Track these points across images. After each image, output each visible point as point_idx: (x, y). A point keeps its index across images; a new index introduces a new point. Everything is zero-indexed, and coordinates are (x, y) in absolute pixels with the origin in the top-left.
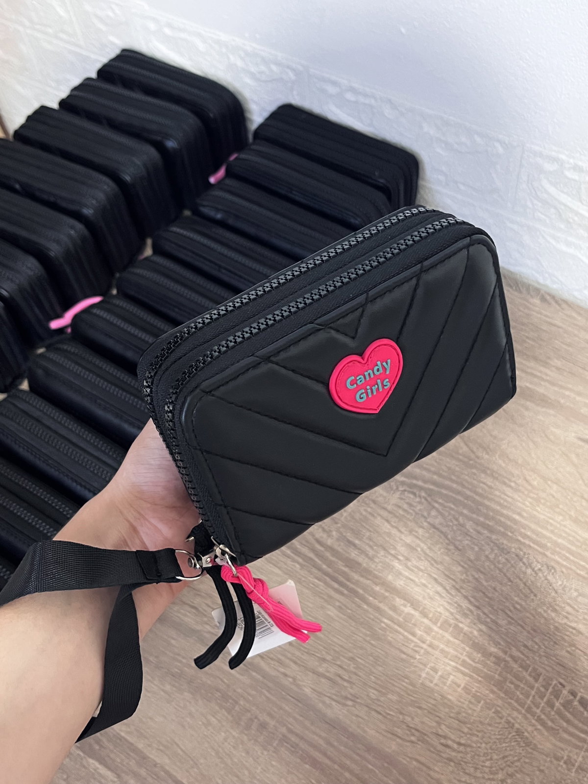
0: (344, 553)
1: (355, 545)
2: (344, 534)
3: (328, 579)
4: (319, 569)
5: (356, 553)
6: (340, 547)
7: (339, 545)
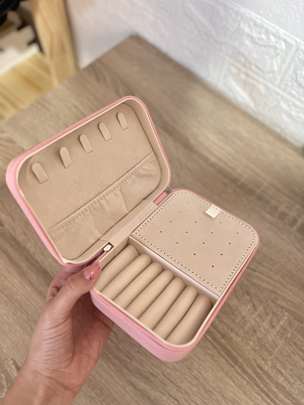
0: (275, 378)
1: (281, 373)
2: (276, 365)
3: (264, 395)
4: (259, 387)
5: (282, 379)
6: (272, 373)
7: (272, 372)
